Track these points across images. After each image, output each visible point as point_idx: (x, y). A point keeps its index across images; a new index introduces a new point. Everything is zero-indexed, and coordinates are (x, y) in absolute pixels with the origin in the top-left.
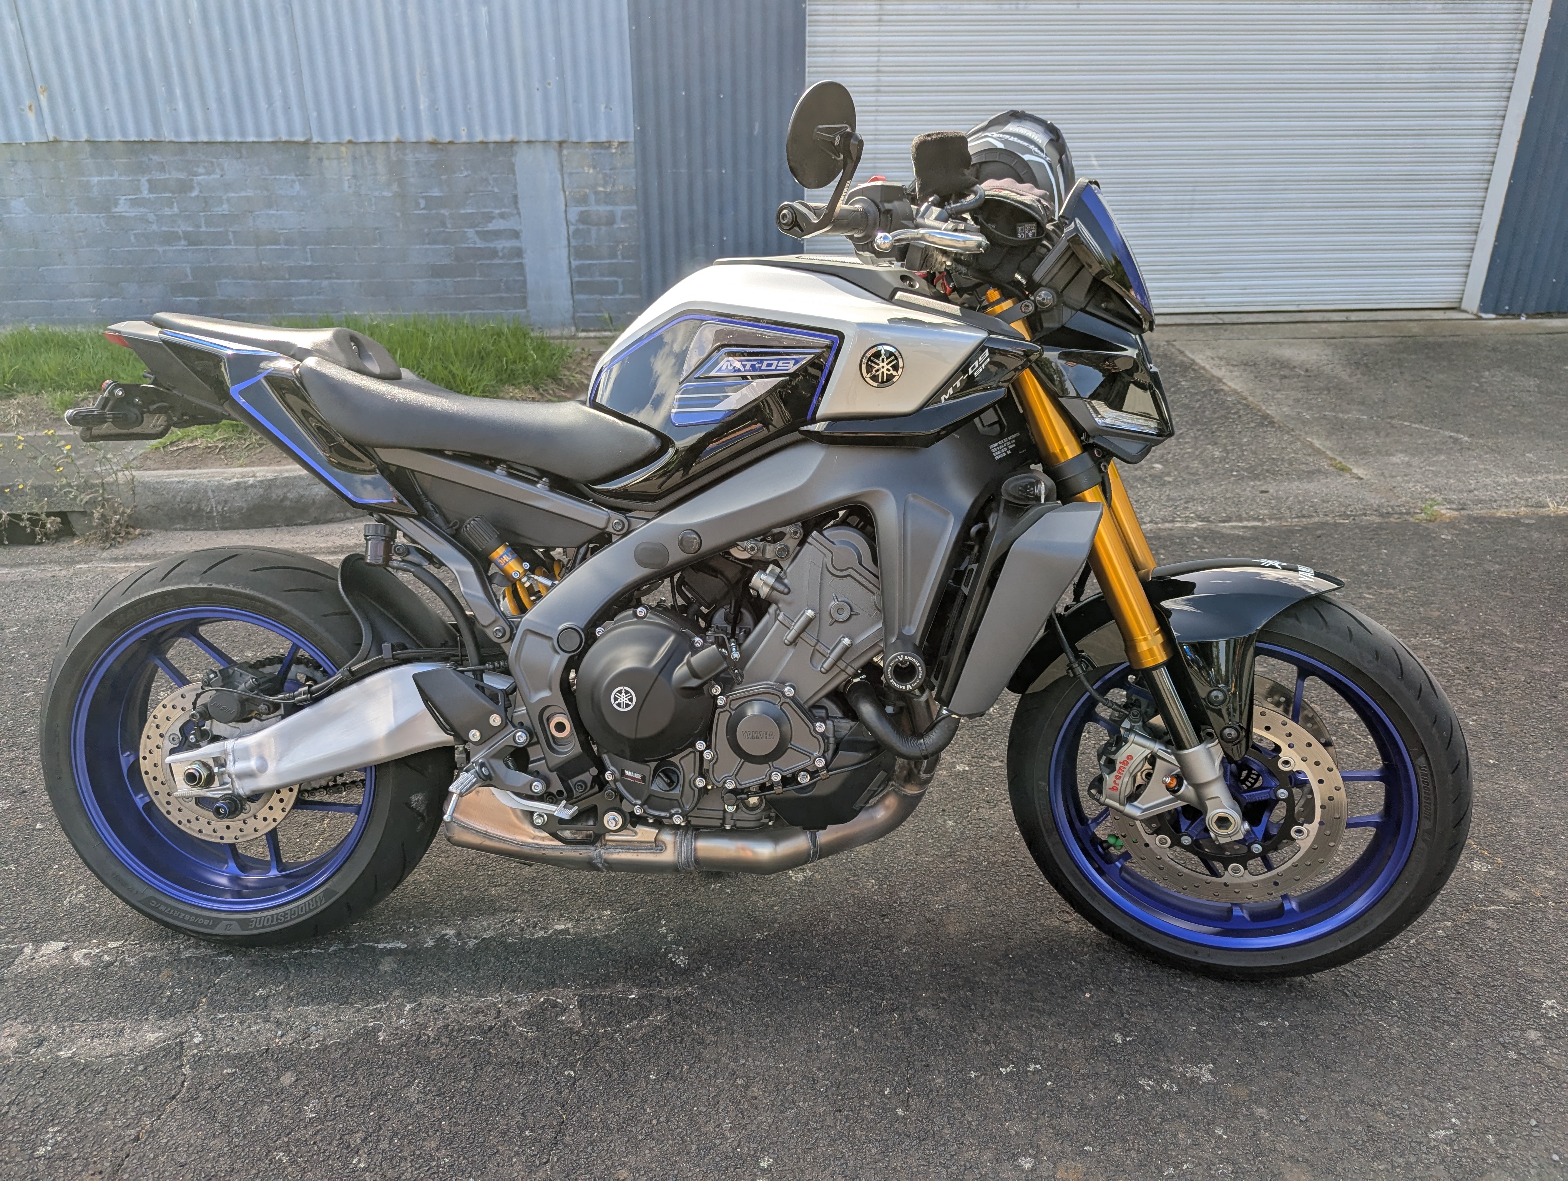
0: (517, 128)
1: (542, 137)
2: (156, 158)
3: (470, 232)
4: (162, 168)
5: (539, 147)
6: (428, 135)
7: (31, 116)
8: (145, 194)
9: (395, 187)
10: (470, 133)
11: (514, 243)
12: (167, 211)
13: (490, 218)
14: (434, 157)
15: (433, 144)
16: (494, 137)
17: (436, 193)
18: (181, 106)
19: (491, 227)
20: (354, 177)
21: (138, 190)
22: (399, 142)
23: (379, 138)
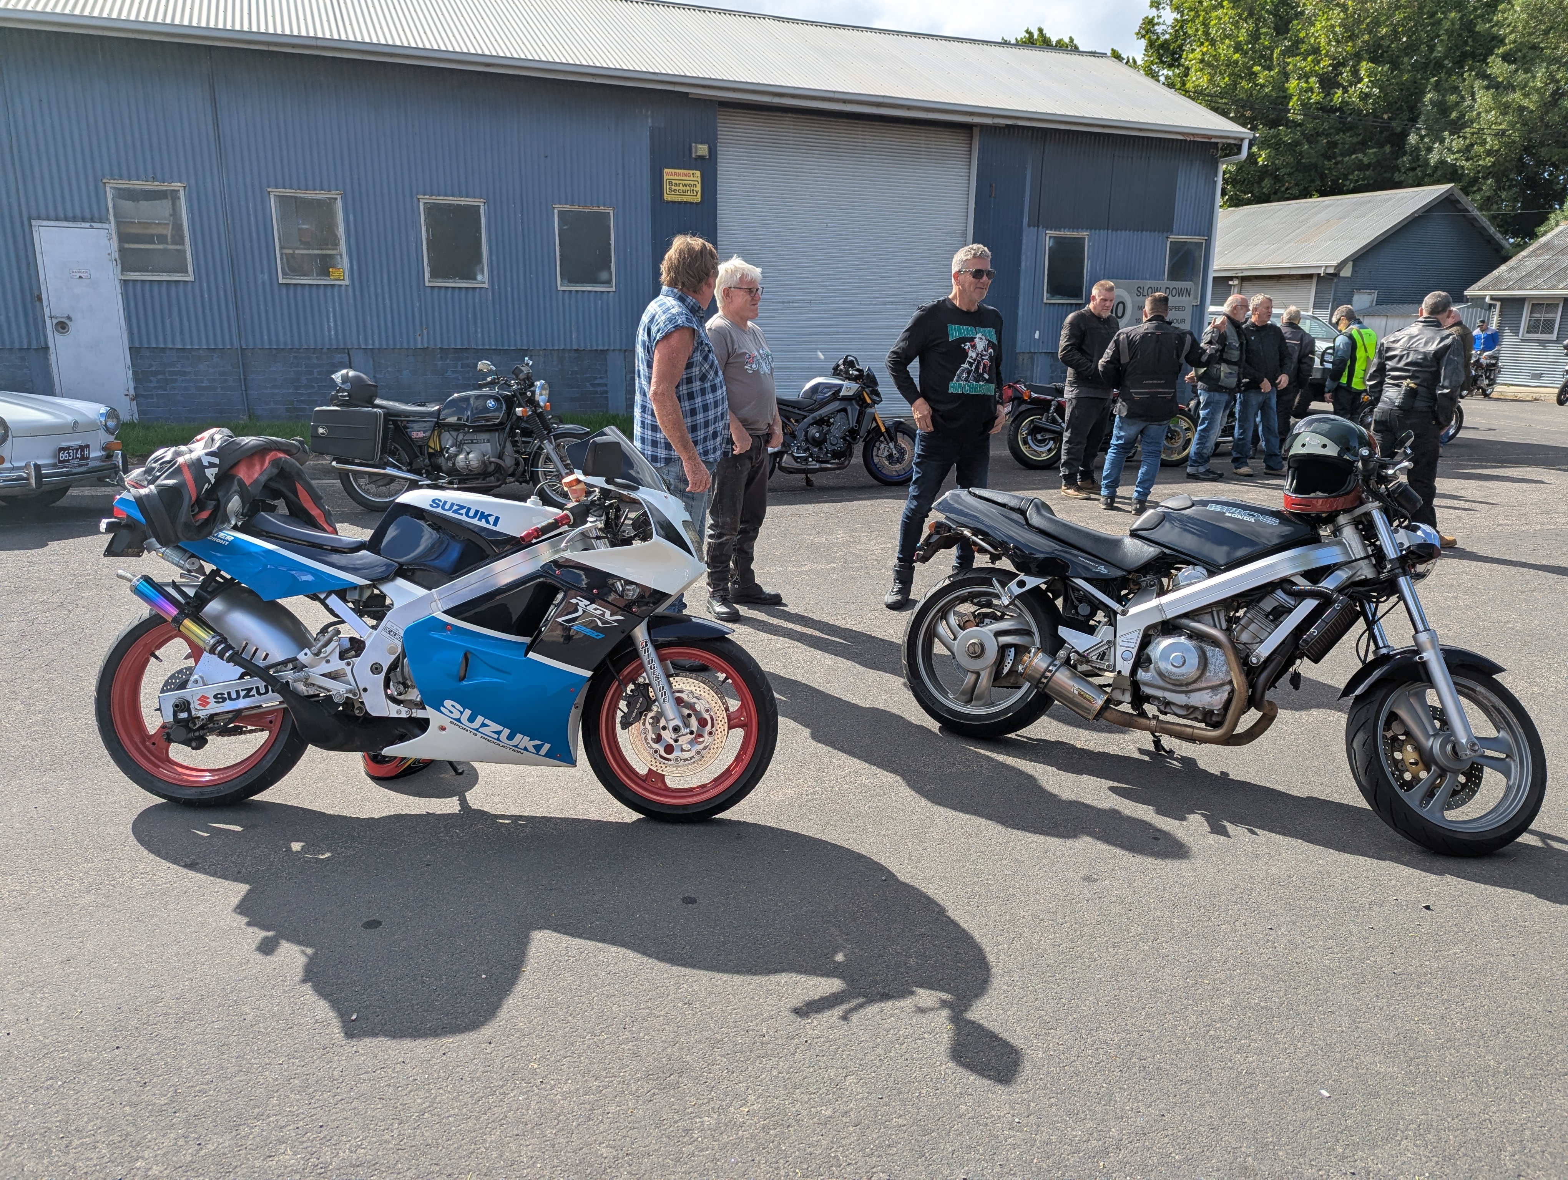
0: (609, 345)
1: (618, 347)
2: (466, 355)
3: (588, 384)
4: (467, 358)
5: (617, 352)
6: (575, 347)
7: (419, 338)
8: (459, 368)
9: (560, 366)
10: (591, 346)
11: (605, 388)
12: (467, 375)
13: (596, 378)
14: (576, 355)
15: (577, 350)
16: (600, 348)
17: (576, 369)
18: (479, 335)
19: (596, 382)
20: (544, 362)
21: (456, 367)
22: (563, 350)
23: (556, 348)
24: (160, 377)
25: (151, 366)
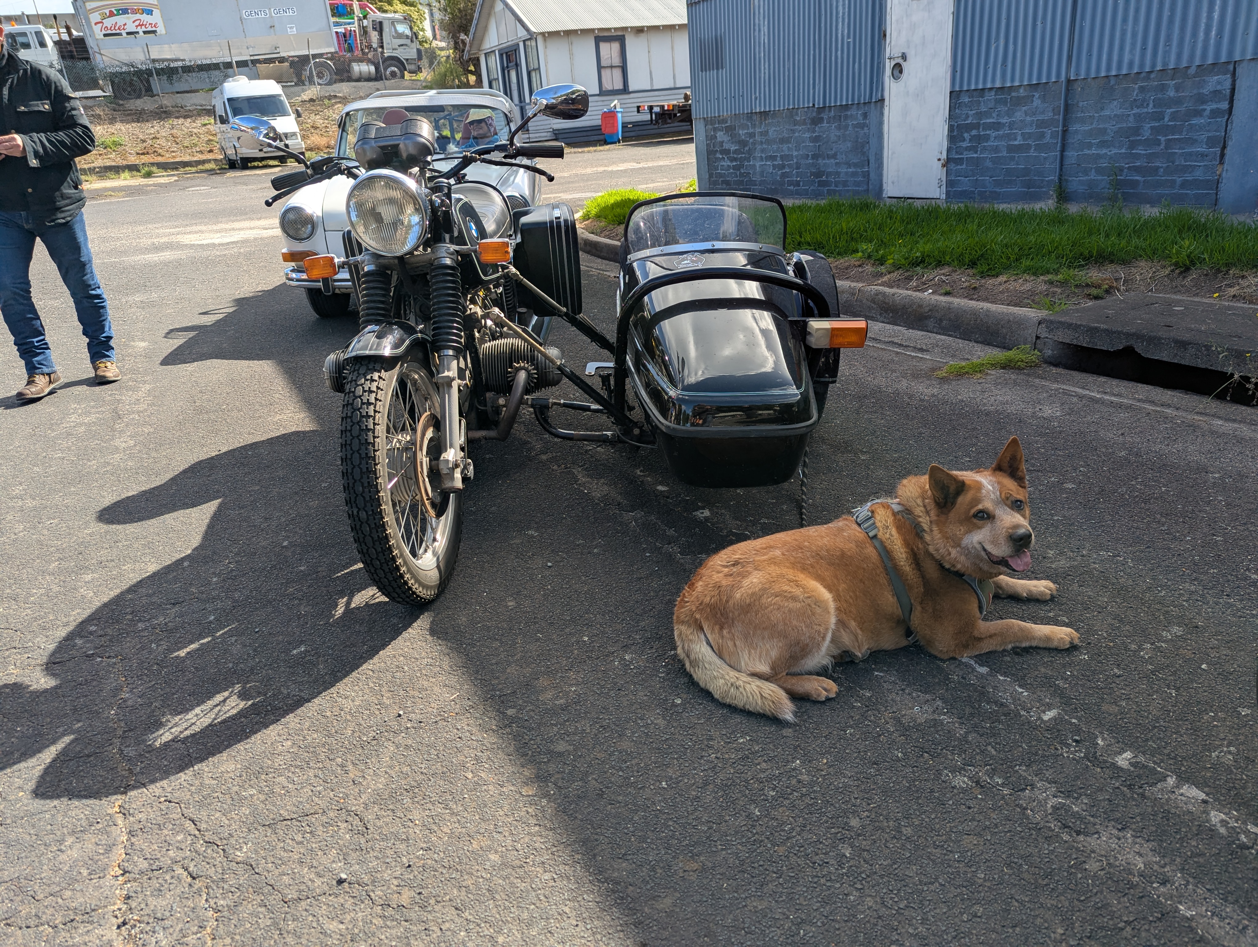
24: (974, 132)
25: (967, 116)
